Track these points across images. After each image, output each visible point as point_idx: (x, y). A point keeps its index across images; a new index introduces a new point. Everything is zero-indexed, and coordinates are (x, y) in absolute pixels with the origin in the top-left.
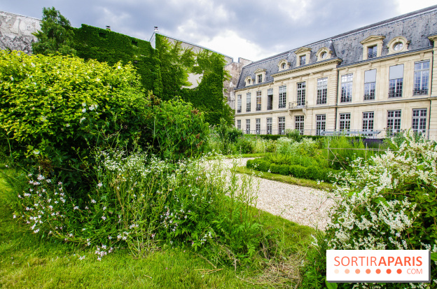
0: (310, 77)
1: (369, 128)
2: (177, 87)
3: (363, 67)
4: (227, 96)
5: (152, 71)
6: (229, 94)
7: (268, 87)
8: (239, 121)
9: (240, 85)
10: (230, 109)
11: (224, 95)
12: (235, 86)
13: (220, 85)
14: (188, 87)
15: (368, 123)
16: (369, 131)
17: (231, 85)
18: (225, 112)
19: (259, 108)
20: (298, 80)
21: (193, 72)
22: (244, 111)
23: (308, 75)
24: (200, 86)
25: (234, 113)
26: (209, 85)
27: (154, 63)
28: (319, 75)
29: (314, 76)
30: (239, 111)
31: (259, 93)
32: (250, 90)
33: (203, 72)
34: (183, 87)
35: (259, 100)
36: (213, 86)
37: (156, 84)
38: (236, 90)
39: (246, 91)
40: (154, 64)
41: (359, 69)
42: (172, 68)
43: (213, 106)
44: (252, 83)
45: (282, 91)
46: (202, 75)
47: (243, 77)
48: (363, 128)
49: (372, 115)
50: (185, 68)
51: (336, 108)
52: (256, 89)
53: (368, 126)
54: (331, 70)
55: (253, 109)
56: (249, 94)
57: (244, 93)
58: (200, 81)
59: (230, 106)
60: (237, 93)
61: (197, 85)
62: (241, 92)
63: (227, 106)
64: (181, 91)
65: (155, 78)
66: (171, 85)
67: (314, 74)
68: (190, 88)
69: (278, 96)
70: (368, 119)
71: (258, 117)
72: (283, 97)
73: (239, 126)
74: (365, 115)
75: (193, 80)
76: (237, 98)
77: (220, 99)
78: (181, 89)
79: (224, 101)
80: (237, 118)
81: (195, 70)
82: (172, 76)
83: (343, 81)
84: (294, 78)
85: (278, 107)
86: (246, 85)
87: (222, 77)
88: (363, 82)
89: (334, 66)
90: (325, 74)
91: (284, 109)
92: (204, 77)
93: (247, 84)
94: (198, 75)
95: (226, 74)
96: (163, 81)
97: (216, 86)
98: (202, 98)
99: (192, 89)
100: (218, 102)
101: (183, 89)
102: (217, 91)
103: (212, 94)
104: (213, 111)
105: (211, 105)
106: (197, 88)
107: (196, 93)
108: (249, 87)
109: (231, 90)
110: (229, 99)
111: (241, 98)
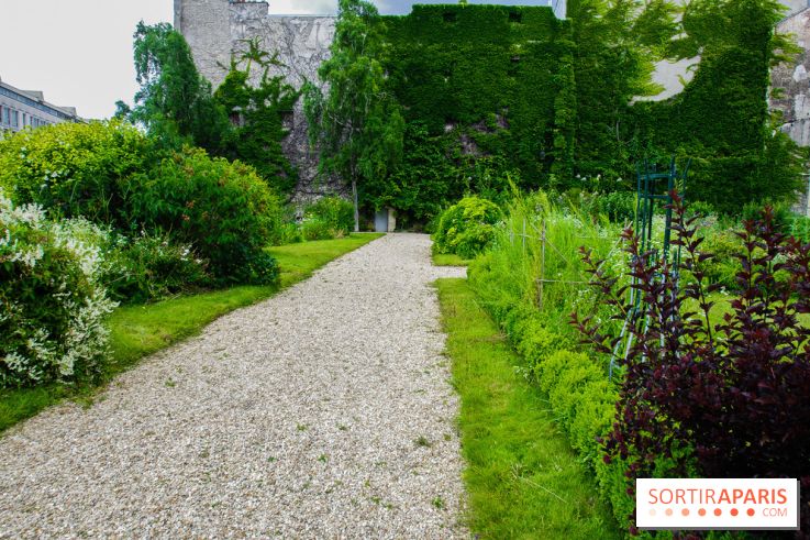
2: (618, 102)
4: (780, 108)
5: (555, 71)
6: (790, 102)
10: (792, 146)
11: (770, 108)
13: (756, 78)
14: (645, 99)
17: (799, 74)
18: (772, 155)
21: (666, 56)
24: (688, 90)
26: (719, 84)
27: (558, 52)
33: (701, 50)
34: (637, 98)
36: (734, 85)
37: (559, 100)
40: (558, 55)
42: (606, 57)
43: (731, 142)
46: (697, 60)
50: (643, 51)
58: (689, 77)
59: (792, 136)
61: (680, 89)
63: (780, 136)
64: (629, 111)
65: (557, 88)
66: (600, 98)
68: (657, 99)
75: (669, 78)
77: (754, 120)
78: (631, 104)
79: (768, 125)
81: (677, 51)
82: (605, 76)
92: (702, 66)
94: (685, 63)
95: (781, 44)
96: (580, 90)
97: (744, 83)
98: (690, 123)
99: (661, 102)
100: (745, 129)
101: (636, 103)
102: (745, 98)
103: (729, 107)
104: (727, 154)
105: (720, 139)
106: (680, 95)
107: (674, 111)
109: (798, 88)
110: (789, 117)
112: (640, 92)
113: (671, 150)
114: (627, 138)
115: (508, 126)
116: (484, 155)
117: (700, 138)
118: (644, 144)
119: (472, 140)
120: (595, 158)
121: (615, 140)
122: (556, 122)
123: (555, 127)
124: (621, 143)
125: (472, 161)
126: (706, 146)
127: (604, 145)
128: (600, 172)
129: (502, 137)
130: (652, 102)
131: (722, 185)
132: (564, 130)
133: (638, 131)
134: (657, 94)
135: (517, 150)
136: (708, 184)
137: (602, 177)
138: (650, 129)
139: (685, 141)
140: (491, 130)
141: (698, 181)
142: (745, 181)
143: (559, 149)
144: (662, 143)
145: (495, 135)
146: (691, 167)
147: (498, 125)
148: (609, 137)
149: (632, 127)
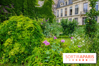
2: (34, 6)
4: (53, 10)
6: (54, 10)
7: (70, 6)
8: (58, 20)
9: (58, 6)
10: (54, 16)
11: (52, 10)
12: (56, 7)
13: (50, 6)
14: (37, 6)
17: (55, 6)
18: (53, 17)
19: (66, 15)
20: (84, 2)
22: (60, 16)
25: (56, 17)
30: (58, 16)
31: (66, 9)
32: (62, 8)
33: (44, 0)
34: (36, 6)
35: (66, 12)
36: (48, 6)
37: (24, 4)
38: (57, 8)
43: (48, 14)
44: (63, 5)
45: (77, 7)
47: (59, 3)
52: (65, 8)
55: (64, 15)
56: (62, 10)
57: (60, 10)
59: (54, 14)
60: (57, 10)
61: (42, 6)
65: (24, 1)
66: (31, 5)
68: (39, 7)
69: (75, 9)
72: (77, 10)
75: (40, 4)
77: (51, 12)
78: (35, 7)
79: (52, 13)
84: (82, 1)
85: (74, 14)
86: (61, 6)
91: (77, 15)
92: (44, 3)
94: (42, 2)
95: (53, 2)
98: (44, 11)
103: (48, 10)
104: (48, 16)
107: (42, 9)
108: (62, 7)
109: (55, 8)
110: (54, 12)
111: (58, 11)
113: (42, 15)
114: (36, 12)
115: (14, 7)
116: (9, 13)
117: (45, 14)
118: (38, 14)
119: (6, 9)
120: (31, 15)
122: (24, 8)
123: (24, 9)
125: (7, 14)
127: (32, 13)
128: (32, 18)
129: (13, 9)
132: (26, 10)
135: (17, 12)
137: (33, 19)
138: (39, 11)
139: (43, 14)
140: (10, 8)
143: (25, 13)
144: (40, 14)
145: (11, 9)
147: (12, 7)
148: (33, 12)
149: (36, 11)
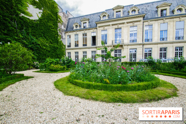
0: (124, 25)
1: (164, 57)
3: (159, 21)
4: (60, 34)
6: (62, 34)
7: (92, 31)
8: (69, 53)
9: (69, 29)
10: (63, 44)
11: (59, 33)
12: (65, 29)
14: (26, 16)
15: (163, 54)
16: (163, 59)
17: (63, 27)
18: (60, 46)
19: (85, 45)
20: (116, 27)
21: (32, 4)
22: (73, 46)
23: (123, 23)
24: (40, 20)
25: (65, 47)
26: (48, 22)
28: (131, 24)
29: (127, 25)
30: (69, 46)
31: (85, 35)
32: (78, 32)
33: (42, 8)
35: (85, 40)
38: (66, 31)
39: (75, 33)
41: (157, 22)
43: (52, 40)
44: (78, 28)
45: (104, 34)
46: (41, 11)
47: (70, 24)
48: (160, 57)
49: (165, 49)
51: (143, 45)
52: (83, 32)
53: (163, 56)
54: (140, 21)
55: (80, 45)
56: (77, 35)
57: (72, 34)
58: (40, 16)
59: (63, 42)
60: (67, 34)
62: (70, 34)
63: (61, 41)
67: (127, 23)
69: (101, 36)
70: (163, 52)
71: (85, 50)
72: (105, 37)
73: (70, 57)
74: (161, 49)
75: (33, 13)
76: (67, 38)
77: (56, 36)
78: (21, 16)
79: (59, 38)
80: (67, 51)
81: (36, 4)
83: (146, 29)
84: (113, 25)
85: (101, 43)
87: (57, 20)
88: (159, 30)
89: (142, 19)
90: (135, 24)
91: (105, 45)
92: (43, 14)
93: (75, 28)
94: (38, 10)
95: (60, 18)
97: (53, 25)
98: (42, 31)
99: (32, 20)
100: (55, 38)
101: (23, 16)
102: (54, 29)
103: (51, 30)
104: (52, 44)
105: (50, 38)
106: (38, 20)
107: (37, 25)
108: (77, 30)
109: (63, 31)
110: (62, 37)
111: (70, 37)
112: (24, 13)
113: (37, 39)
117: (45, 37)
118: (28, 34)
120: (5, 34)
121: (15, 28)
124: (18, 31)
126: (47, 40)
128: (10, 41)
130: (29, 19)
131: (52, 52)
133: (25, 28)
134: (30, 16)
136: (49, 52)
138: (30, 29)
139: (41, 36)
141: (47, 51)
142: (57, 52)
144: (34, 35)
146: (44, 46)
149: (22, 25)
